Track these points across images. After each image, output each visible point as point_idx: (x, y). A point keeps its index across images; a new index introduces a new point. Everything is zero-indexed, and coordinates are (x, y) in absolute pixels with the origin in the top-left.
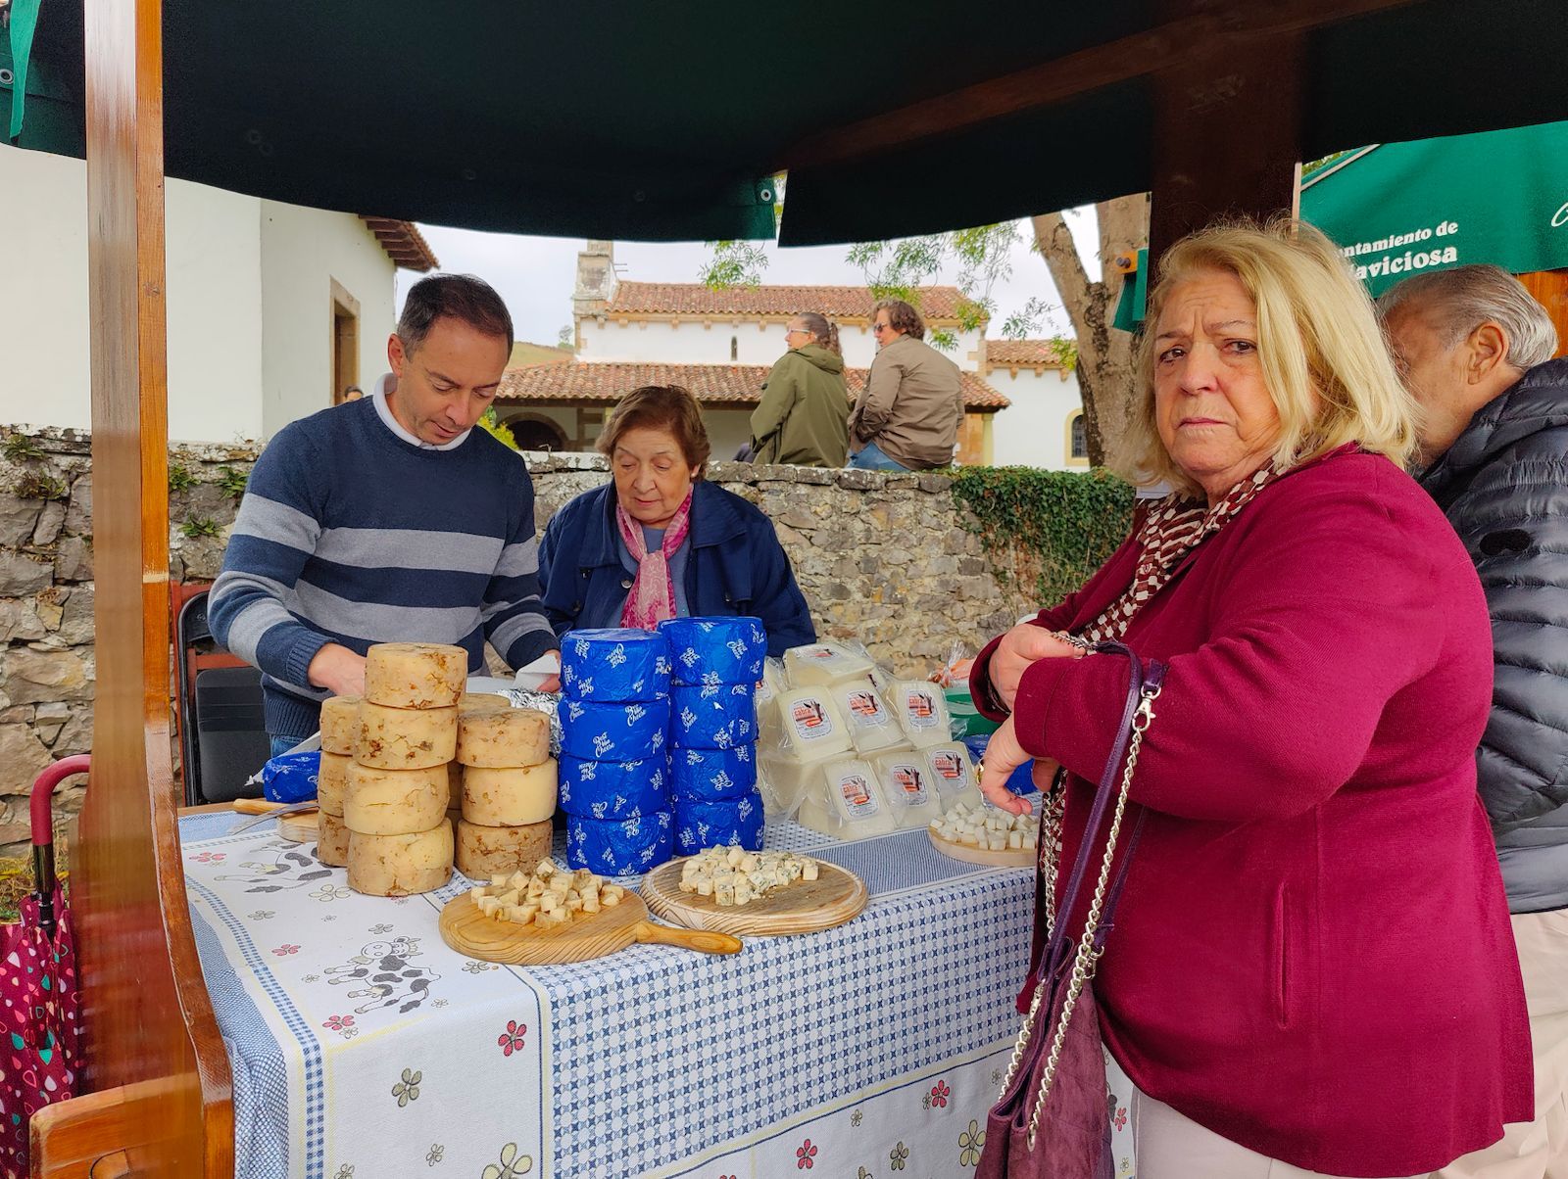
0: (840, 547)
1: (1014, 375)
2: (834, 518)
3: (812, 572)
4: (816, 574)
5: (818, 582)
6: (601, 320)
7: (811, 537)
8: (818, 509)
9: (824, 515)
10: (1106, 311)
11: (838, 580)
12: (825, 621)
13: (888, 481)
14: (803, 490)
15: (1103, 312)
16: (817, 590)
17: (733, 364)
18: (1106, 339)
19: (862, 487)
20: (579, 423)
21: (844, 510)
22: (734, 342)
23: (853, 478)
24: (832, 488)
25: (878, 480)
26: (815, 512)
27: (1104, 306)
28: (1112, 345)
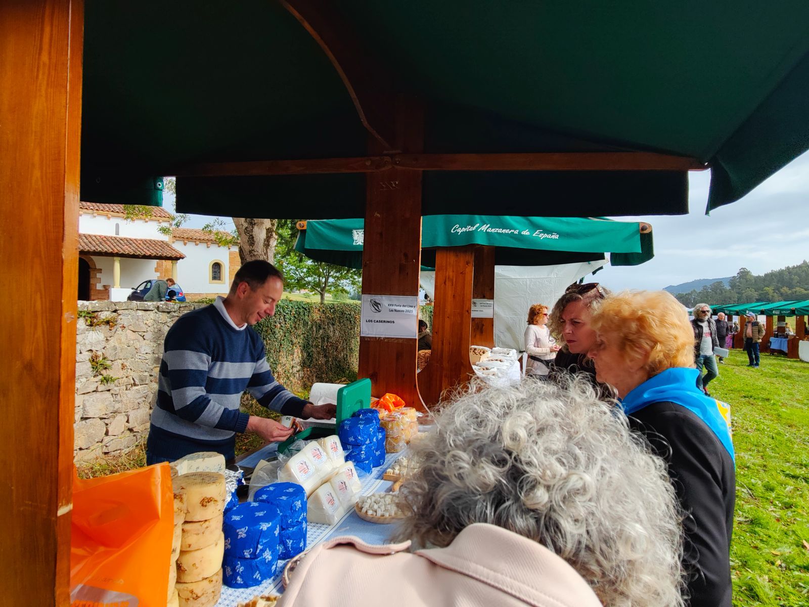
0: (158, 340)
1: (185, 244)
2: (155, 326)
3: (145, 352)
4: (147, 353)
5: (147, 357)
7: (144, 336)
8: (147, 322)
9: (150, 325)
10: (254, 230)
11: (157, 355)
12: (151, 376)
13: (180, 307)
14: (140, 313)
15: (252, 230)
16: (147, 361)
18: (253, 240)
19: (169, 311)
21: (160, 321)
23: (164, 307)
24: (154, 311)
25: (176, 307)
26: (146, 324)
27: (253, 227)
28: (256, 243)
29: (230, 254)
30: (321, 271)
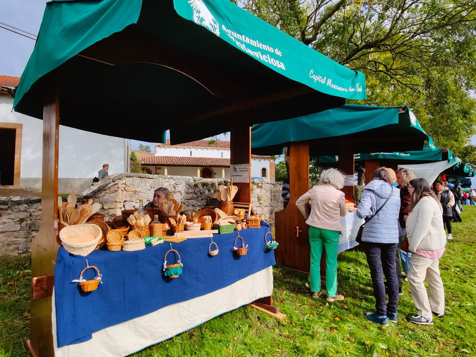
6: (161, 147)
17: (191, 157)
20: (155, 169)
22: (191, 152)
29: (270, 164)
30: (316, 170)
